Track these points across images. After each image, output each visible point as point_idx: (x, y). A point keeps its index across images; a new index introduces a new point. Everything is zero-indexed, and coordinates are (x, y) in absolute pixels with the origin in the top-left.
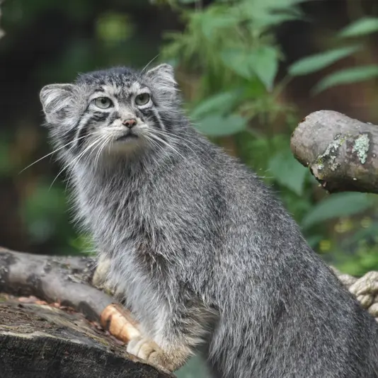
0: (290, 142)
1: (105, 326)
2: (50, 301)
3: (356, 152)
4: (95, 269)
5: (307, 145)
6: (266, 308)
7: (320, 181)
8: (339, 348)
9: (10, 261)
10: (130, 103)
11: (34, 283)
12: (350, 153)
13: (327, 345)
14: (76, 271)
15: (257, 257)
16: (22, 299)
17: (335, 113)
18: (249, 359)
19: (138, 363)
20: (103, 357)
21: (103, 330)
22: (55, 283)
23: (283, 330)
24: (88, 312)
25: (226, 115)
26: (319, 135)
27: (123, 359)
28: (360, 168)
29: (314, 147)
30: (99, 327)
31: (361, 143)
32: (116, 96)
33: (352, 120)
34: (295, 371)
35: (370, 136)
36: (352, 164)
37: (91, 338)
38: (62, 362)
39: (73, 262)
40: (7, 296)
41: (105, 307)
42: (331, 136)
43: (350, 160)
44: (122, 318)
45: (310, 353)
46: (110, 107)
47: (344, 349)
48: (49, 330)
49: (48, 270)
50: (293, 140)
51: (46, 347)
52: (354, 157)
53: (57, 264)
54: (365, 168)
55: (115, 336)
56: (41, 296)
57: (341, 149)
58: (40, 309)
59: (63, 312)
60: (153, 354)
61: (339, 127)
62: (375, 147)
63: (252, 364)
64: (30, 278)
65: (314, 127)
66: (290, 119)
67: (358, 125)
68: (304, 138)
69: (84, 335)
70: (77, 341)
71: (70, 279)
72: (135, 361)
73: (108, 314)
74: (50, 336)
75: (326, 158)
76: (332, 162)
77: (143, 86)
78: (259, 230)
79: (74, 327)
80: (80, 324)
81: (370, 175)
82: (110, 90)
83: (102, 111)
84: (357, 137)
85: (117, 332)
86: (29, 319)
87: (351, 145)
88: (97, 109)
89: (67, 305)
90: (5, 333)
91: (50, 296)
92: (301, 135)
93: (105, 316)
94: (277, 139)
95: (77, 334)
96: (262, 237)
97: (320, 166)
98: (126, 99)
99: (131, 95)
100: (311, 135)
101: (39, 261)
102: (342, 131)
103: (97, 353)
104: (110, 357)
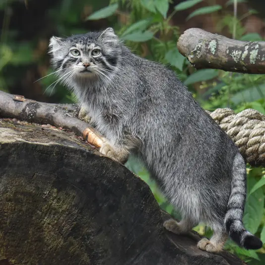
0: (176, 44)
1: (85, 138)
2: (57, 127)
3: (210, 48)
4: (80, 110)
5: (185, 46)
6: (171, 138)
7: (192, 64)
8: (212, 155)
9: (37, 107)
10: (88, 54)
11: (49, 117)
12: (207, 49)
13: (206, 153)
14: (70, 111)
15: (165, 115)
16: (43, 126)
17: (199, 29)
18: (165, 163)
19: (102, 157)
20: (85, 154)
21: (84, 141)
22: (60, 117)
23: (181, 148)
24: (77, 132)
25: (143, 32)
26: (191, 41)
27: (95, 155)
28: (212, 57)
29: (189, 46)
30: (82, 139)
31: (213, 44)
32: (82, 49)
33: (208, 33)
34: (189, 167)
35: (217, 41)
36: (208, 55)
37: (79, 145)
38: (64, 157)
39: (69, 107)
40: (35, 124)
41: (85, 129)
42: (197, 41)
43: (207, 53)
44: (94, 134)
45: (197, 158)
46: (79, 55)
47: (214, 155)
48: (57, 141)
49: (56, 111)
50: (178, 43)
51: (56, 149)
52: (209, 51)
53: (60, 108)
54: (215, 57)
55: (90, 143)
56: (53, 124)
57: (202, 47)
58: (52, 131)
59: (64, 132)
60: (109, 152)
61: (201, 36)
62: (219, 46)
63: (167, 165)
64: (47, 115)
65: (189, 36)
66: (176, 33)
67: (211, 35)
68: (183, 42)
69: (74, 143)
70: (72, 146)
71: (67, 115)
72: (101, 156)
73: (87, 132)
74: (58, 144)
75: (195, 52)
76: (197, 54)
77: (96, 45)
78: (166, 101)
79: (70, 139)
80: (73, 137)
81: (218, 60)
82: (79, 46)
83: (74, 57)
84: (210, 41)
85: (91, 142)
86: (47, 135)
87: (207, 45)
88: (72, 56)
89: (66, 128)
90: (36, 143)
91: (57, 124)
92: (182, 40)
93: (85, 134)
94: (169, 43)
95: (71, 143)
96: (168, 104)
97: (192, 56)
98: (86, 52)
99: (89, 50)
100: (187, 41)
101: (51, 107)
102: (202, 38)
103: (82, 152)
104: (88, 154)
